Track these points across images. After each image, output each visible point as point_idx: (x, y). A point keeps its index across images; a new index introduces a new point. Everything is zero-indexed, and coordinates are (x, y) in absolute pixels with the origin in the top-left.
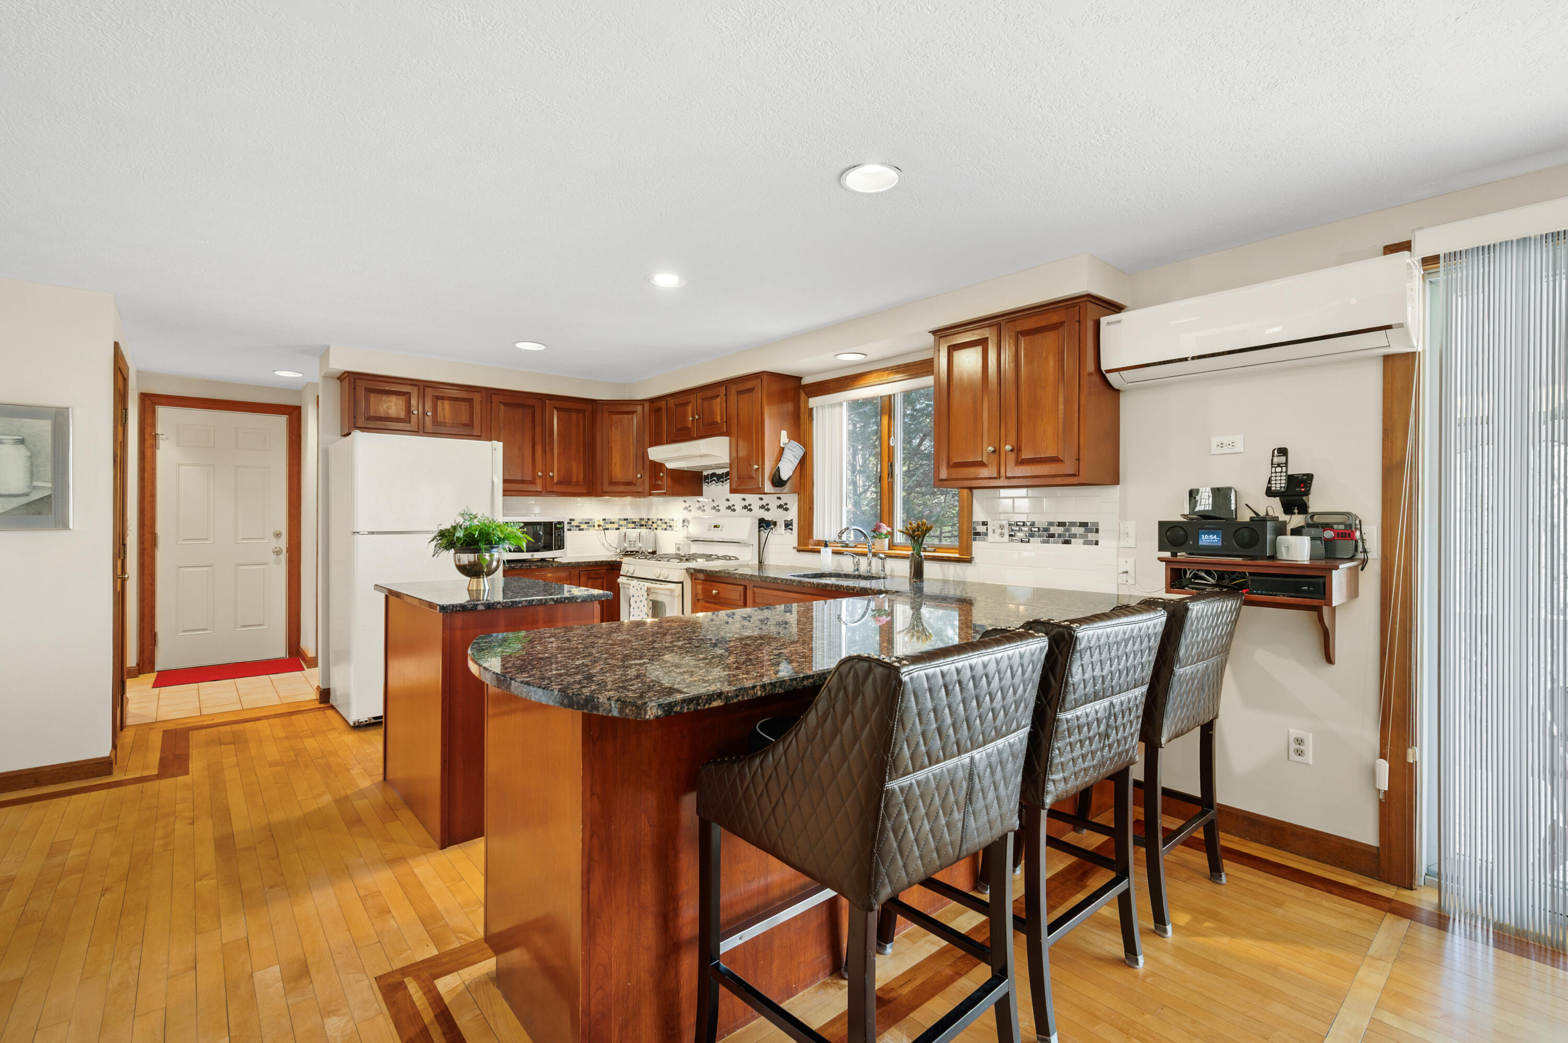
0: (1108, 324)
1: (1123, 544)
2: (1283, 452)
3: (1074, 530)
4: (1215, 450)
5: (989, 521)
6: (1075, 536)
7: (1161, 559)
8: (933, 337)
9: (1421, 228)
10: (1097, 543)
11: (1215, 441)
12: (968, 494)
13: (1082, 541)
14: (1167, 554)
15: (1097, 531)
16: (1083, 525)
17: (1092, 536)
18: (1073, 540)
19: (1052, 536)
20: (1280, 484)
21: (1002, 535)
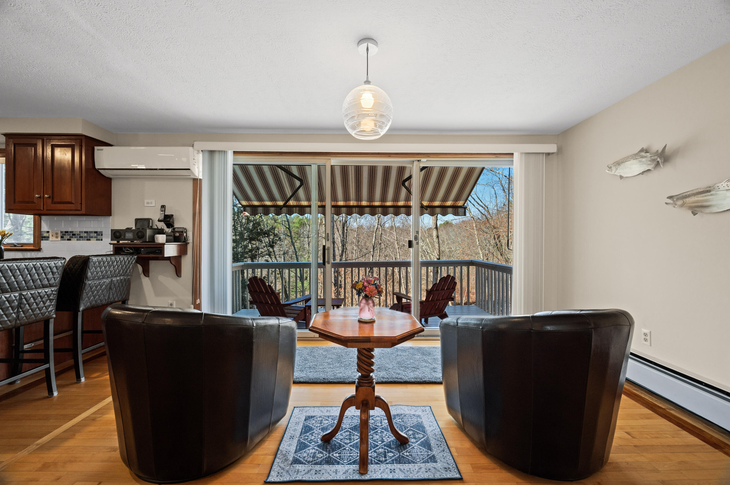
0: (98, 150)
2: (163, 207)
3: (92, 235)
4: (146, 205)
5: (50, 231)
6: (92, 237)
7: (111, 244)
8: (5, 137)
9: (196, 141)
10: (102, 240)
11: (146, 201)
12: (38, 218)
13: (95, 239)
14: (116, 242)
15: (102, 235)
16: (96, 232)
17: (99, 237)
18: (91, 239)
19: (82, 237)
20: (162, 217)
21: (57, 237)
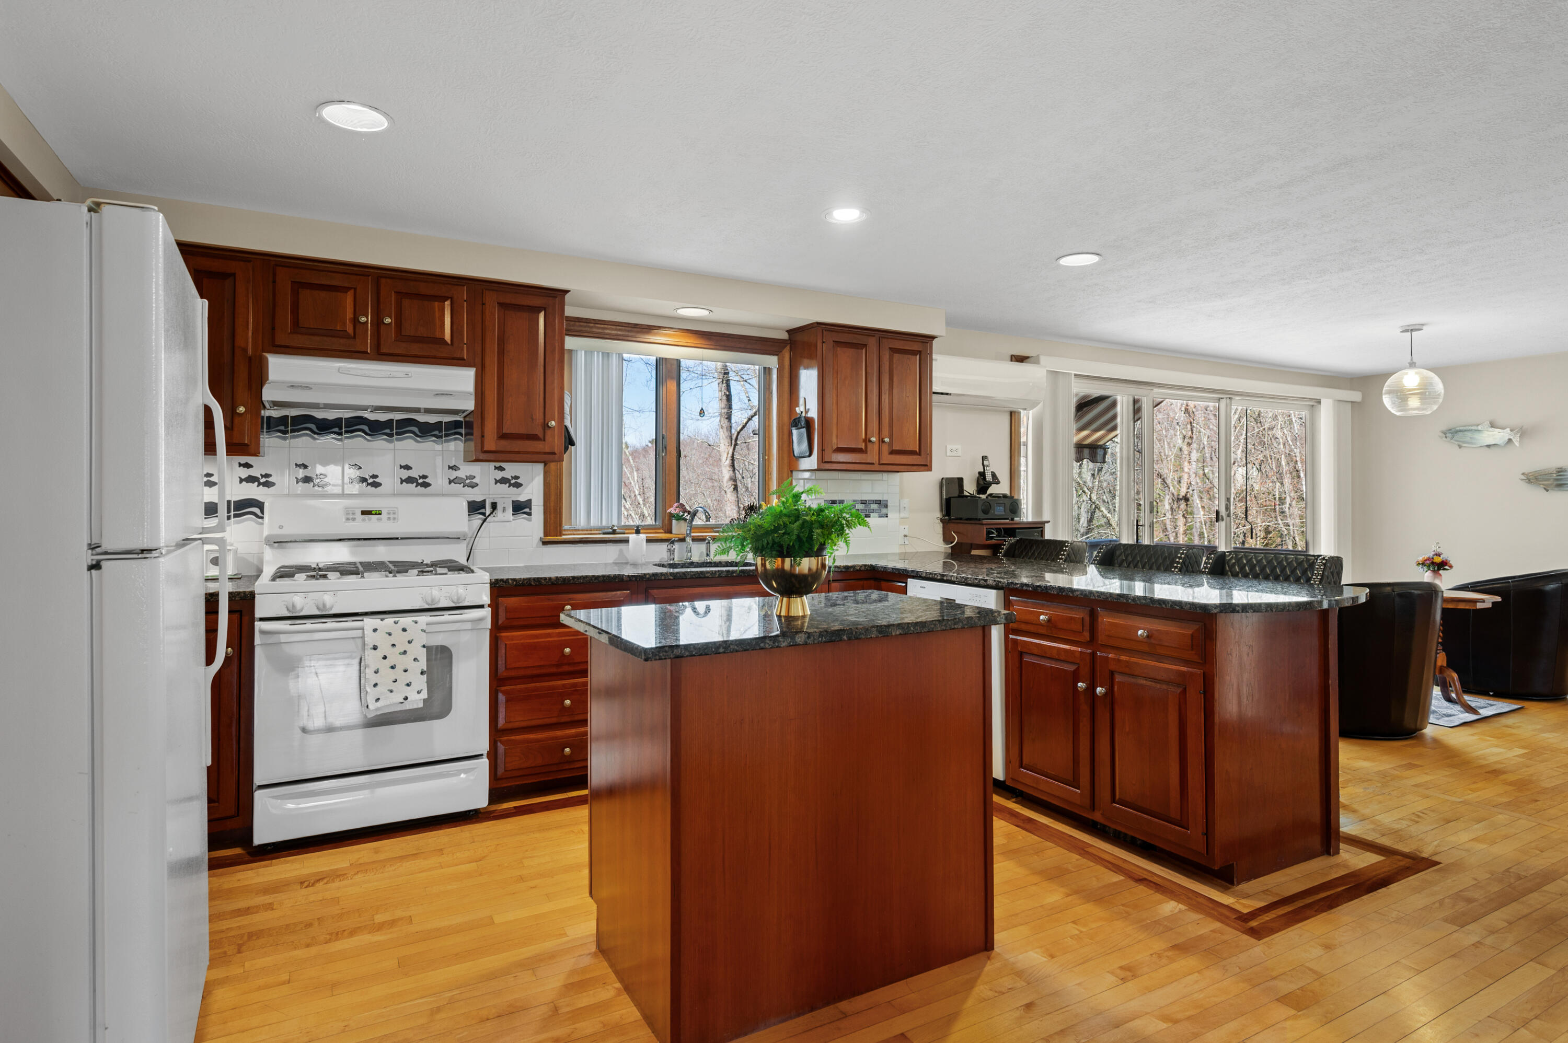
1: (902, 515)
2: (985, 458)
3: (872, 506)
4: (949, 454)
6: (873, 511)
10: (886, 516)
11: (949, 447)
13: (877, 515)
15: (887, 506)
16: (878, 502)
17: (884, 511)
20: (990, 477)
